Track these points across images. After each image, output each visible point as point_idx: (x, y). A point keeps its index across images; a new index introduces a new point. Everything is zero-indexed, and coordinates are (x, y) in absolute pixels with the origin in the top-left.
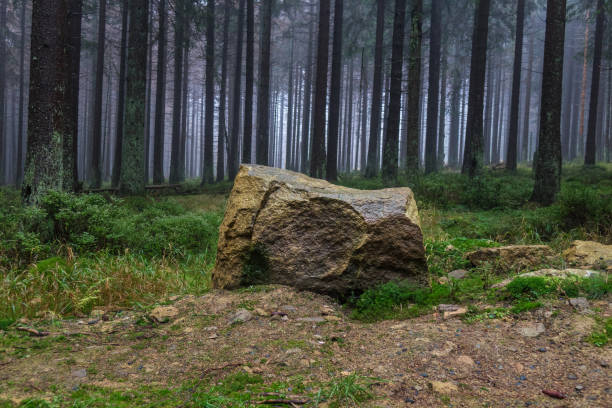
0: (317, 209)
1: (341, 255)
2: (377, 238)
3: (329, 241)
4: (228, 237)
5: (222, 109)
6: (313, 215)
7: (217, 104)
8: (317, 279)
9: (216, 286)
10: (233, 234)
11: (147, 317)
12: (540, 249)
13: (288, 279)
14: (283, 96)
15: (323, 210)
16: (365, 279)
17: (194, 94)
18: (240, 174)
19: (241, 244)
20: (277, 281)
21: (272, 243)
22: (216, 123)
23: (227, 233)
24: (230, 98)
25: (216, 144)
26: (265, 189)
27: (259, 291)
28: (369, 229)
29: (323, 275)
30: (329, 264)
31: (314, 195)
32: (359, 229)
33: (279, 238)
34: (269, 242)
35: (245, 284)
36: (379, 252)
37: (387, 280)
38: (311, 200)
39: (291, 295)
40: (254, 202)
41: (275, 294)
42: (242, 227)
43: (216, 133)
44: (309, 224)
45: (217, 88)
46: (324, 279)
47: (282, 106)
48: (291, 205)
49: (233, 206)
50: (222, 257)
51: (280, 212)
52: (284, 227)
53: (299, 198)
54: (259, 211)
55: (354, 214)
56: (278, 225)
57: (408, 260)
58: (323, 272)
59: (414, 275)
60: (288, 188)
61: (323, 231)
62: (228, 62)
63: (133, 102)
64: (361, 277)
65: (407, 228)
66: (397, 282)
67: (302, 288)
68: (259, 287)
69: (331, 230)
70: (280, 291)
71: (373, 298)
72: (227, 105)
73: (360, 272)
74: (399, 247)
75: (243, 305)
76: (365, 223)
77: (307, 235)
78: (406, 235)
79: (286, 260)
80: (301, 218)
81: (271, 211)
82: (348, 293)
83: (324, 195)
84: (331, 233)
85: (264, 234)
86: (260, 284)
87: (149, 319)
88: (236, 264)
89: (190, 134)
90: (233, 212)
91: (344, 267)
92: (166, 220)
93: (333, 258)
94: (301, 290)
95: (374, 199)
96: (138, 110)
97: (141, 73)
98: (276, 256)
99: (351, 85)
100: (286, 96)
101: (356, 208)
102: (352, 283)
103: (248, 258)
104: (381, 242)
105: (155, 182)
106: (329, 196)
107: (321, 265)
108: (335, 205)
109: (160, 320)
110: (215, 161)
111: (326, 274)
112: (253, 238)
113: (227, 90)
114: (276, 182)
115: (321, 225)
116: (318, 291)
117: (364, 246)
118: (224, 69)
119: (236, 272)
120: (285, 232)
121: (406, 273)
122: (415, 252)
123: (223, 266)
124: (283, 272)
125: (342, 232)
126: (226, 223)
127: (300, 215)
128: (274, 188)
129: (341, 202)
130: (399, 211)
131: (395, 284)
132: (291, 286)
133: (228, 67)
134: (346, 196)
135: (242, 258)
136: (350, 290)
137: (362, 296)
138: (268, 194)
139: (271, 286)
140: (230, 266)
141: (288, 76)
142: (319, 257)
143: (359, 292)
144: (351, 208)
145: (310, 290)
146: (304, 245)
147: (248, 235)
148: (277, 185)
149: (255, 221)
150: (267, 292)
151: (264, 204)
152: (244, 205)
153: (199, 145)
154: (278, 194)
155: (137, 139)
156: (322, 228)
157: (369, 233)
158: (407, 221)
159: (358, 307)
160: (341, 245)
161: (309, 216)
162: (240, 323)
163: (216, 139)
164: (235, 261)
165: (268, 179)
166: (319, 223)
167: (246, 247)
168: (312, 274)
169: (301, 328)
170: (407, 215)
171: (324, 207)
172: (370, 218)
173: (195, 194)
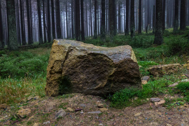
0: (91, 58)
1: (103, 78)
2: (119, 70)
3: (97, 72)
4: (51, 73)
5: (44, 18)
6: (89, 61)
7: (42, 17)
8: (93, 89)
9: (47, 95)
10: (53, 72)
11: (16, 115)
12: (178, 65)
13: (80, 90)
14: (64, 13)
15: (94, 59)
16: (115, 88)
17: (34, 14)
18: (54, 44)
19: (57, 76)
20: (75, 92)
21: (72, 75)
22: (42, 23)
23: (50, 71)
24: (46, 14)
25: (43, 30)
26: (66, 51)
27: (67, 97)
28: (116, 66)
29: (95, 88)
30: (98, 82)
31: (89, 52)
32: (111, 66)
33: (75, 72)
34: (70, 74)
35: (61, 94)
36: (121, 75)
37: (124, 88)
38: (88, 54)
39: (82, 98)
40: (62, 57)
41: (75, 98)
42: (57, 69)
43: (43, 26)
44: (88, 65)
45: (42, 11)
46: (96, 89)
47: (64, 16)
48: (79, 57)
49: (52, 59)
50: (49, 82)
51: (74, 61)
52: (77, 67)
53: (82, 54)
54: (64, 61)
55: (108, 60)
56: (74, 66)
57: (133, 78)
58: (95, 86)
59: (136, 84)
60: (77, 49)
61: (94, 68)
62: (45, 2)
63: (11, 17)
64: (113, 87)
65: (132, 64)
66: (128, 88)
67: (86, 94)
68: (67, 95)
69: (98, 67)
70: (77, 96)
71: (119, 96)
72: (46, 17)
73: (112, 85)
74: (129, 73)
75: (61, 106)
76: (114, 63)
77: (87, 70)
78: (132, 67)
79: (78, 82)
80: (84, 63)
81: (70, 61)
82: (108, 94)
83: (94, 52)
84: (98, 69)
85: (68, 71)
86: (68, 93)
87: (17, 116)
88: (56, 85)
89: (34, 27)
90: (52, 62)
91: (105, 83)
92: (25, 61)
93: (100, 80)
94: (86, 95)
95: (116, 52)
96: (13, 19)
97: (13, 6)
98: (74, 81)
99: (86, 8)
100: (65, 13)
101: (109, 57)
102: (108, 90)
103: (61, 82)
104: (121, 71)
105: (23, 44)
106: (96, 52)
107: (94, 83)
108: (99, 56)
109: (22, 116)
110: (43, 36)
111: (97, 87)
112: (63, 73)
113: (45, 12)
114: (71, 47)
115: (93, 65)
116: (94, 95)
117: (114, 73)
118: (44, 5)
119: (56, 89)
120: (77, 70)
121: (132, 84)
122: (136, 74)
123: (50, 86)
124: (78, 87)
125: (103, 68)
126: (50, 67)
127: (84, 61)
128: (70, 50)
129: (102, 55)
130: (128, 57)
131: (128, 89)
132: (82, 93)
133: (45, 4)
134: (104, 51)
135: (58, 82)
136: (108, 93)
137: (114, 95)
138: (68, 53)
139: (73, 94)
140: (53, 86)
141: (65, 6)
142: (93, 80)
143: (112, 94)
144: (107, 57)
145: (90, 94)
146: (86, 75)
147: (60, 72)
148: (72, 48)
149: (63, 66)
150: (71, 97)
151: (66, 57)
152: (57, 59)
153: (37, 31)
154: (73, 52)
155: (14, 30)
156: (94, 66)
157: (115, 67)
158: (132, 61)
159: (113, 101)
160: (103, 74)
161: (88, 61)
162: (61, 118)
163: (43, 28)
164: (55, 84)
165: (67, 46)
166: (92, 65)
167: (60, 77)
168: (91, 87)
169: (91, 119)
170: (132, 58)
171: (94, 57)
172: (116, 61)
173: (37, 48)
